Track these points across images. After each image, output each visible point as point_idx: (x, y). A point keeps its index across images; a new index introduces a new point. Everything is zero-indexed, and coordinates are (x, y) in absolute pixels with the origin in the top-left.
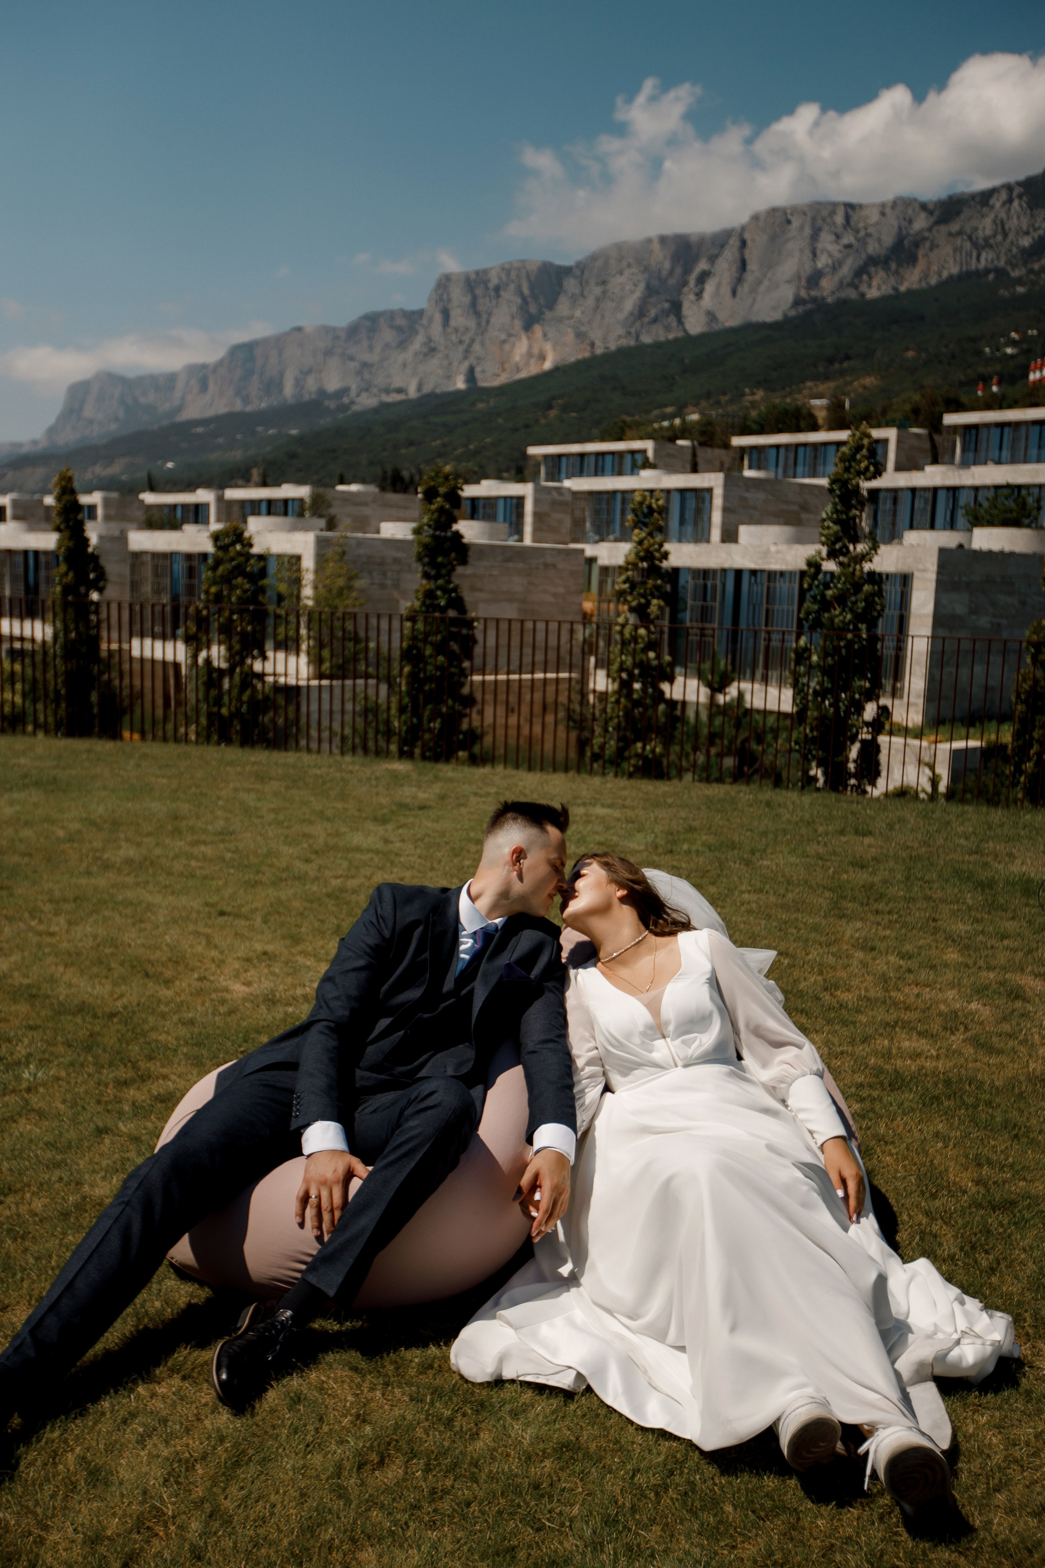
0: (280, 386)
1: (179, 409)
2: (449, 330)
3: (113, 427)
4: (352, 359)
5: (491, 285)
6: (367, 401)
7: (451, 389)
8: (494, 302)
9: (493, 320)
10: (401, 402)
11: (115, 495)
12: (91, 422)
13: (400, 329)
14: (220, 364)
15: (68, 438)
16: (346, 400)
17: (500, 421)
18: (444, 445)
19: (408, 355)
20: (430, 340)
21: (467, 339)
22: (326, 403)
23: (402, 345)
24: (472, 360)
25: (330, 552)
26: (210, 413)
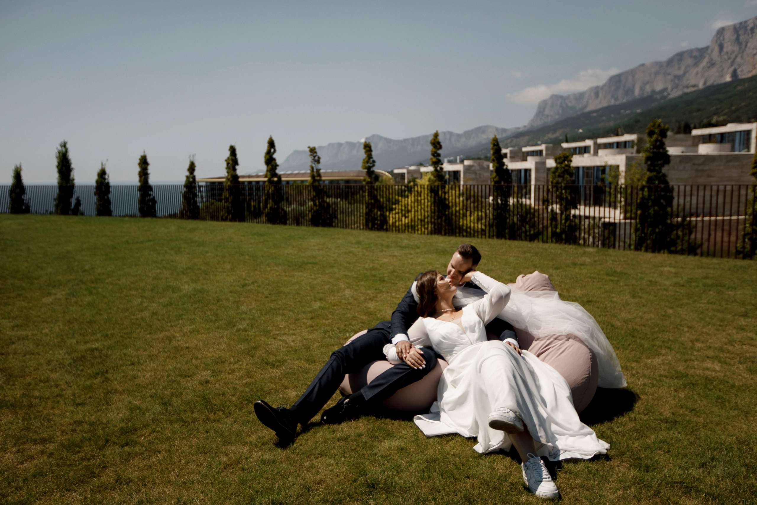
0: (633, 92)
1: (586, 107)
2: (723, 54)
3: (557, 117)
4: (669, 74)
5: (749, 28)
6: (675, 94)
7: (723, 81)
8: (750, 36)
9: (749, 45)
10: (695, 92)
11: (551, 145)
12: (548, 116)
13: (695, 57)
14: (604, 85)
15: (539, 123)
16: (665, 94)
17: (751, 94)
18: (717, 109)
19: (699, 69)
20: (711, 59)
21: (733, 56)
22: (656, 96)
23: (696, 64)
24: (735, 66)
25: (634, 163)
26: (600, 106)
